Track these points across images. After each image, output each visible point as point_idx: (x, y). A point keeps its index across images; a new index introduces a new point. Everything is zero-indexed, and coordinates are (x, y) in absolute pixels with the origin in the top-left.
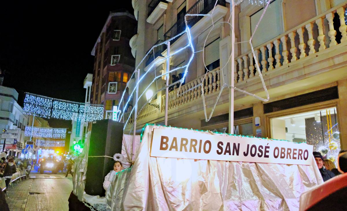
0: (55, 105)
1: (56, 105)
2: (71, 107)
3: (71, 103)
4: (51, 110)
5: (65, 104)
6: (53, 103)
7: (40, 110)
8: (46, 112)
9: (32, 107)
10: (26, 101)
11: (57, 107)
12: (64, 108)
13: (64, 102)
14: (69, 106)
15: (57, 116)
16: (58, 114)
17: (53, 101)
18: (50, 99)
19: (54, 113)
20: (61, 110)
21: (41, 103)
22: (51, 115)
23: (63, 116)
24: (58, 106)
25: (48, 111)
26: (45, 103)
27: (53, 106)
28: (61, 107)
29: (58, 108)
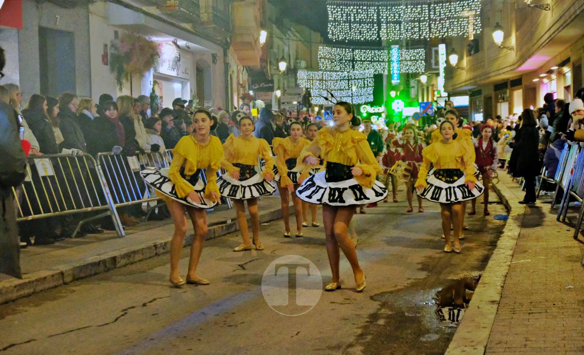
0: (356, 56)
1: (358, 55)
2: (378, 55)
3: (377, 50)
4: (353, 63)
5: (370, 52)
6: (353, 53)
7: (339, 65)
8: (346, 67)
9: (328, 62)
10: (320, 55)
11: (359, 58)
12: (368, 58)
13: (368, 49)
14: (375, 54)
15: (361, 70)
16: (361, 67)
17: (353, 51)
18: (349, 49)
19: (356, 67)
20: (364, 61)
21: (339, 55)
22: (353, 70)
23: (368, 69)
24: (361, 56)
25: (349, 65)
26: (344, 55)
27: (354, 58)
28: (364, 58)
29: (361, 59)
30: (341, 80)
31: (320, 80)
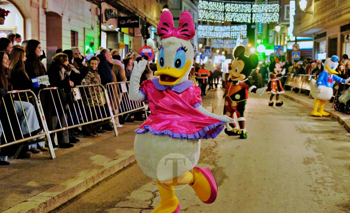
0: (227, 8)
1: (228, 8)
2: (244, 8)
3: (243, 4)
4: (224, 13)
5: (237, 6)
6: (225, 5)
7: (214, 15)
8: (219, 16)
9: (206, 13)
10: (200, 7)
11: (229, 10)
12: (236, 10)
13: (236, 3)
14: (241, 7)
15: (231, 19)
16: (230, 17)
17: (225, 4)
18: (222, 3)
19: (226, 16)
20: (233, 12)
21: (214, 7)
22: (225, 19)
23: (236, 18)
24: (231, 8)
25: (221, 15)
26: (218, 7)
27: (225, 10)
28: (233, 10)
29: (231, 11)
30: (225, 32)
31: (212, 31)
